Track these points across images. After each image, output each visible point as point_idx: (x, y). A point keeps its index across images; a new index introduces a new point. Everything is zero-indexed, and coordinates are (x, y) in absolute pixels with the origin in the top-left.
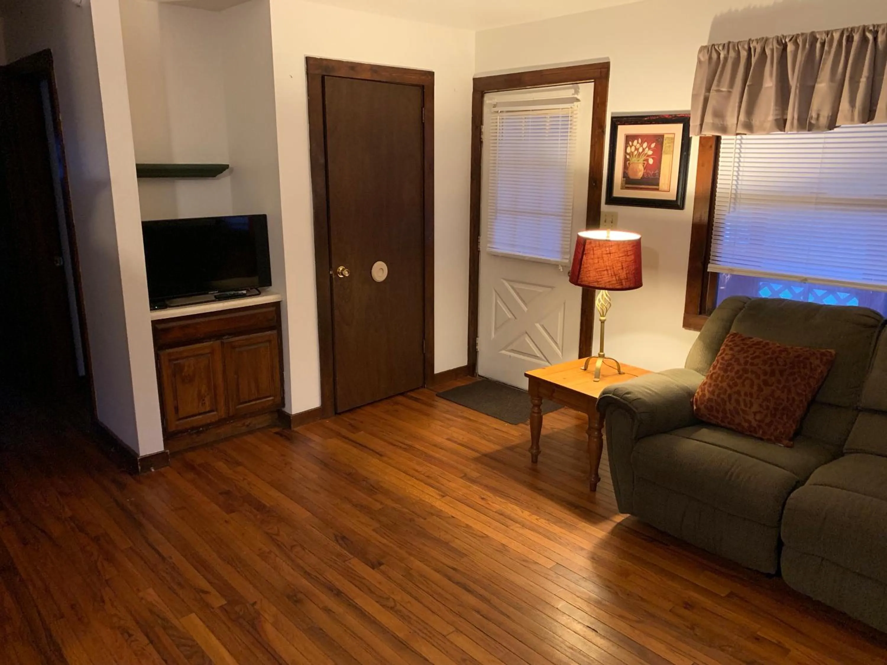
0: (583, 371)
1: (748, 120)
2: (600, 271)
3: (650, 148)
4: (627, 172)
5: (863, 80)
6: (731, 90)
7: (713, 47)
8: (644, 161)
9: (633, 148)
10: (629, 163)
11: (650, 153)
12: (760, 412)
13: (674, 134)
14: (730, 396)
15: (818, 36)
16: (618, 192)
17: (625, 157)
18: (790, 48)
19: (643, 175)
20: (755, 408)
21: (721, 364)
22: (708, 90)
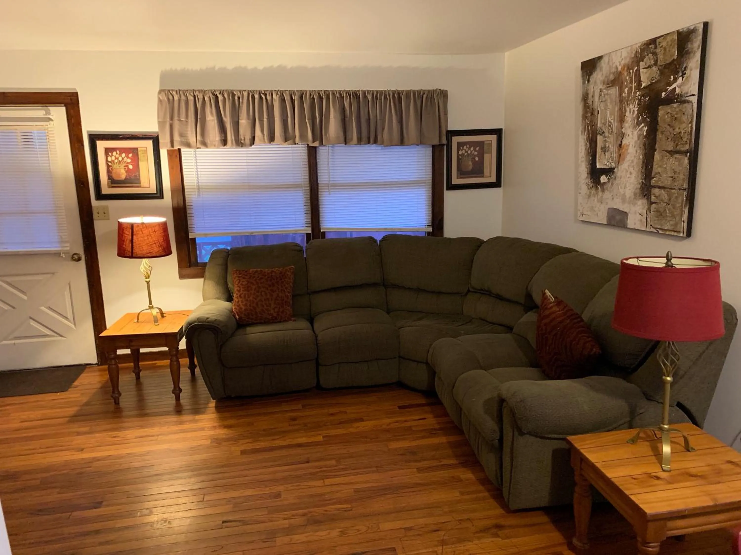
0: (137, 323)
1: (202, 140)
2: (150, 245)
3: (128, 157)
4: (111, 175)
5: (265, 120)
6: (187, 120)
7: (169, 92)
8: (125, 166)
9: (113, 158)
10: (112, 169)
11: (129, 161)
12: (276, 307)
13: (146, 147)
14: (257, 304)
15: (235, 93)
16: (105, 190)
17: (107, 164)
18: (220, 98)
19: (126, 177)
20: (273, 306)
21: (242, 288)
22: (172, 118)
